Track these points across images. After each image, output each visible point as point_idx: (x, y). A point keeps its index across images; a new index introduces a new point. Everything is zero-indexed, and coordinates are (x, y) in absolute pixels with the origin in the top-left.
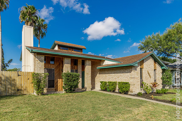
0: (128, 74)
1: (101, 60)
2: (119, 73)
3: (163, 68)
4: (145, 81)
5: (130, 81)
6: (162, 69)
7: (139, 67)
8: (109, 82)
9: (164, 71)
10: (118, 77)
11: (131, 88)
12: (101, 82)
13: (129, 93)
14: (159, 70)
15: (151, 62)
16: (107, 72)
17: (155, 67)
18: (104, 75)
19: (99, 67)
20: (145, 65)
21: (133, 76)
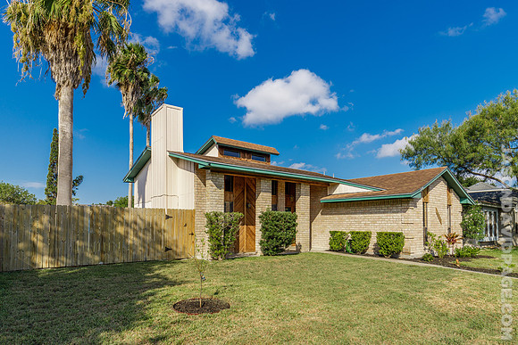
0: (400, 214)
1: (328, 184)
2: (376, 213)
3: (464, 202)
4: (430, 230)
5: (405, 230)
6: (463, 204)
7: (421, 201)
8: (352, 233)
9: (466, 208)
10: (374, 222)
11: (407, 245)
12: (333, 233)
13: (402, 256)
14: (457, 205)
15: (441, 188)
16: (344, 211)
17: (449, 200)
18: (336, 217)
19: (324, 199)
20: (431, 194)
21: (410, 220)
